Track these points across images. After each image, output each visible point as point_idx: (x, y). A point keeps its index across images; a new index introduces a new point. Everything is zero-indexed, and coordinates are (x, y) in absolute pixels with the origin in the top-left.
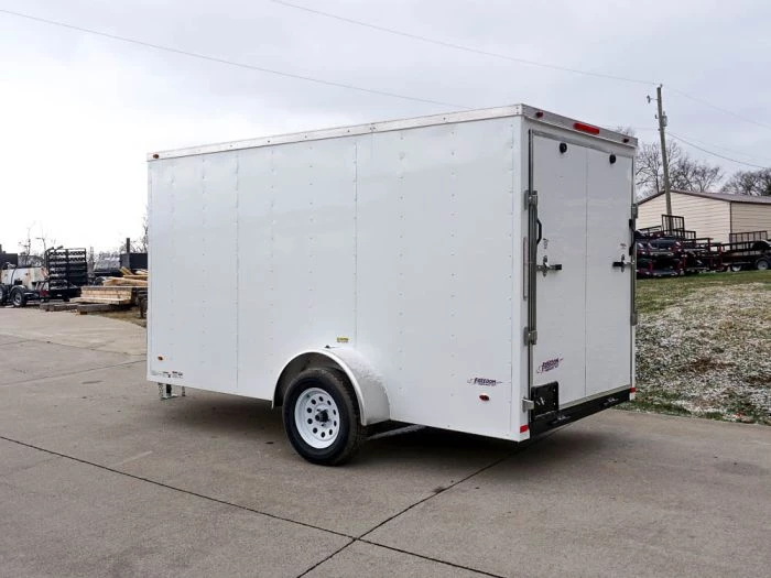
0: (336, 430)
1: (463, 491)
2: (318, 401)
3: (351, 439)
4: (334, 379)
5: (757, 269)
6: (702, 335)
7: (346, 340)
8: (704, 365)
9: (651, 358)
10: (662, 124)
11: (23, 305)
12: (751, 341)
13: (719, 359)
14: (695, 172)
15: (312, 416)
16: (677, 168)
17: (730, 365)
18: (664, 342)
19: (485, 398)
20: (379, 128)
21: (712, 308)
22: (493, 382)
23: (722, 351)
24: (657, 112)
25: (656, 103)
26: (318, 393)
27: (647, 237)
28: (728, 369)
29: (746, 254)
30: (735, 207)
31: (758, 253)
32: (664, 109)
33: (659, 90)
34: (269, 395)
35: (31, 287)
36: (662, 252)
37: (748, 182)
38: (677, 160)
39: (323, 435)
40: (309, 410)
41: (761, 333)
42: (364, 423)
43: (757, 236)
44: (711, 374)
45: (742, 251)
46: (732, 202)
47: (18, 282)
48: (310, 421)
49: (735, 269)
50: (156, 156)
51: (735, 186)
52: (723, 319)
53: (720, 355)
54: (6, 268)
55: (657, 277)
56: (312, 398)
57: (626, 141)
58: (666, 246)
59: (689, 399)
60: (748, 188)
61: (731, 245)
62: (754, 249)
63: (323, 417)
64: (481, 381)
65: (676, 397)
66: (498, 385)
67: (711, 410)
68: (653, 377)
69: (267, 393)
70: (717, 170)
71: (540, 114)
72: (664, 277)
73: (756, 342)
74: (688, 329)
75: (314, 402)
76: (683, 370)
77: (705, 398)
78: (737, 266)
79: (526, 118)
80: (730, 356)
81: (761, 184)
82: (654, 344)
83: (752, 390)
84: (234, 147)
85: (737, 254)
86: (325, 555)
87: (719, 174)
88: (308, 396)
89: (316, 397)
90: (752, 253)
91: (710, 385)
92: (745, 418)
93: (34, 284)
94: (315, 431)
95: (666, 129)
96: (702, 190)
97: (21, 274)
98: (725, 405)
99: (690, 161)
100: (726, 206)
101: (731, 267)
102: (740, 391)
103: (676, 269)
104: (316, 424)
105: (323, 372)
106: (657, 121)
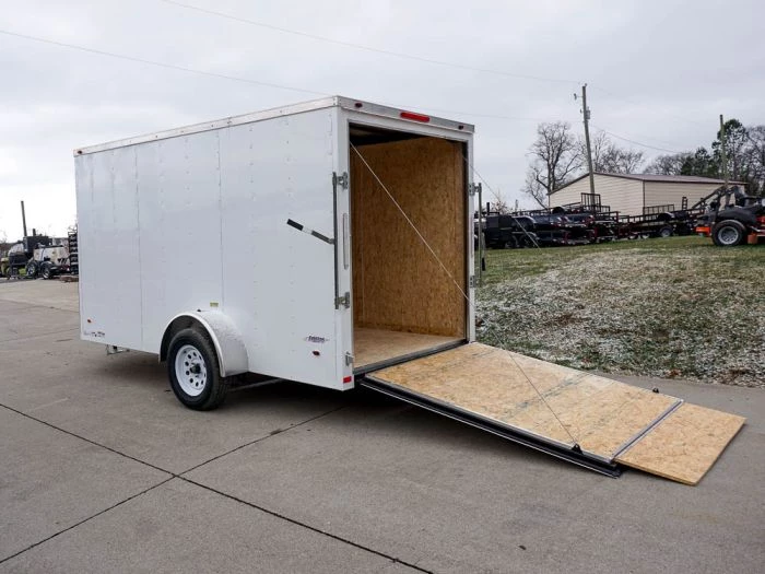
0: (205, 379)
1: (295, 433)
2: (193, 356)
3: (215, 388)
4: (201, 338)
5: (661, 236)
6: (570, 294)
7: (216, 304)
8: (567, 319)
9: (525, 314)
10: (587, 117)
11: (51, 278)
12: (609, 299)
13: (579, 314)
14: (622, 157)
15: (188, 368)
16: (607, 153)
17: (587, 319)
18: (538, 300)
19: (316, 353)
20: (234, 122)
21: (584, 271)
22: (322, 340)
23: (583, 308)
24: (582, 107)
25: (582, 99)
26: (192, 350)
27: (569, 212)
28: (585, 323)
29: (652, 224)
30: (648, 185)
31: (662, 223)
32: (588, 105)
33: (584, 88)
34: (157, 350)
35: (56, 262)
36: (577, 224)
37: (666, 165)
38: (607, 147)
39: (197, 384)
40: (187, 364)
41: (619, 291)
42: (223, 375)
43: (661, 209)
44: (570, 327)
45: (649, 221)
46: (644, 181)
47: (47, 259)
48: (188, 373)
49: (645, 237)
50: (80, 152)
51: (656, 167)
52: (591, 280)
53: (580, 311)
54: (37, 248)
55: (571, 245)
56: (189, 353)
57: (461, 127)
58: (580, 219)
59: (547, 348)
60: (667, 169)
61: (644, 216)
62: (658, 220)
63: (197, 370)
64: (314, 339)
65: (537, 347)
66: (326, 343)
67: (563, 358)
68: (523, 330)
69: (155, 348)
70: (640, 155)
71: (359, 105)
72: (577, 244)
73: (612, 299)
74: (559, 289)
75: (190, 357)
76: (549, 324)
77: (561, 347)
78: (646, 234)
79: (343, 109)
80: (588, 312)
81: (677, 166)
82: (529, 302)
83: (602, 340)
84: (133, 142)
85: (646, 224)
86: (141, 490)
87: (642, 158)
88: (185, 352)
89: (190, 353)
90: (656, 223)
91: (568, 337)
92: (589, 365)
93: (59, 260)
94: (192, 381)
95: (590, 121)
96: (628, 171)
97: (48, 252)
98: (576, 354)
99: (617, 148)
100: (640, 184)
101: (641, 234)
102: (591, 342)
103: (588, 238)
104: (192, 375)
105: (194, 332)
106: (583, 115)
